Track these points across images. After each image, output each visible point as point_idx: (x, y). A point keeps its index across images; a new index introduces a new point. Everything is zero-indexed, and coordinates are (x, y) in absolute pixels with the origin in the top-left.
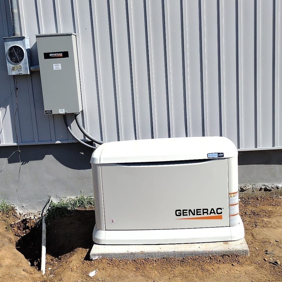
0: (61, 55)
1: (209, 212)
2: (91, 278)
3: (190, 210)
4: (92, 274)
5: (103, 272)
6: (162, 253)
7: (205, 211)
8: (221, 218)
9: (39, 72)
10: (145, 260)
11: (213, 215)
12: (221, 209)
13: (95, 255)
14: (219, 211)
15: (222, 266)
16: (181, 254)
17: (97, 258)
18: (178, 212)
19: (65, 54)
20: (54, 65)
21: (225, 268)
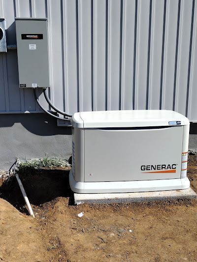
0: (36, 36)
1: (166, 168)
2: (80, 218)
3: (152, 166)
4: (80, 215)
5: (89, 213)
6: (132, 199)
7: (163, 166)
8: (174, 172)
9: (16, 50)
10: (119, 204)
11: (169, 169)
12: (175, 165)
13: (78, 201)
14: (174, 167)
15: (179, 207)
16: (146, 199)
17: (80, 203)
18: (143, 167)
19: (40, 37)
20: (30, 45)
21: (182, 208)
